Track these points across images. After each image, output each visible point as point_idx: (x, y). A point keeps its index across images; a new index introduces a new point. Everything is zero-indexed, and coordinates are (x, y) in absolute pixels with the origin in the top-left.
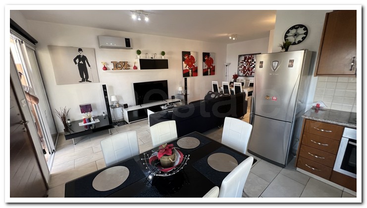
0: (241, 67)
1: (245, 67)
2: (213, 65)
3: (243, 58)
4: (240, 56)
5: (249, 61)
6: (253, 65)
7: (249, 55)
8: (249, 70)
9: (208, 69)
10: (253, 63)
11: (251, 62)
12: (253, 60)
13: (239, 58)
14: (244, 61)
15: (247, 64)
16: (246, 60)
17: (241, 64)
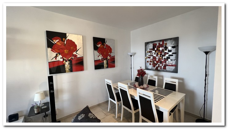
0: (149, 58)
1: (154, 58)
2: (112, 55)
3: (151, 46)
4: (147, 44)
5: (161, 49)
6: (167, 55)
7: (160, 41)
8: (161, 63)
9: (103, 59)
10: (167, 51)
11: (163, 51)
12: (166, 48)
13: (146, 46)
15: (157, 54)
16: (156, 49)
17: (149, 54)
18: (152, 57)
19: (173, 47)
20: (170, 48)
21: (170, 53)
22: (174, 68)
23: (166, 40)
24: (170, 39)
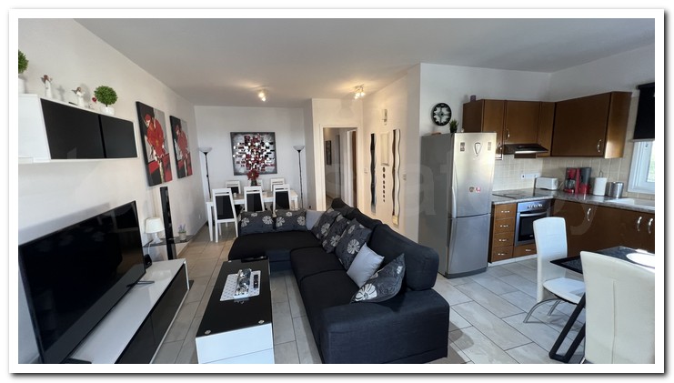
0: (241, 156)
1: (248, 156)
2: (188, 150)
3: (241, 139)
4: (234, 135)
5: (257, 144)
6: (265, 153)
7: (255, 133)
8: (258, 162)
9: (183, 160)
10: (264, 148)
11: (259, 147)
12: (263, 144)
13: (232, 138)
14: (246, 144)
15: (252, 151)
16: (249, 144)
17: (240, 151)
18: (244, 156)
19: (271, 144)
20: (267, 144)
21: (268, 151)
22: (273, 168)
23: (262, 134)
24: (267, 133)
